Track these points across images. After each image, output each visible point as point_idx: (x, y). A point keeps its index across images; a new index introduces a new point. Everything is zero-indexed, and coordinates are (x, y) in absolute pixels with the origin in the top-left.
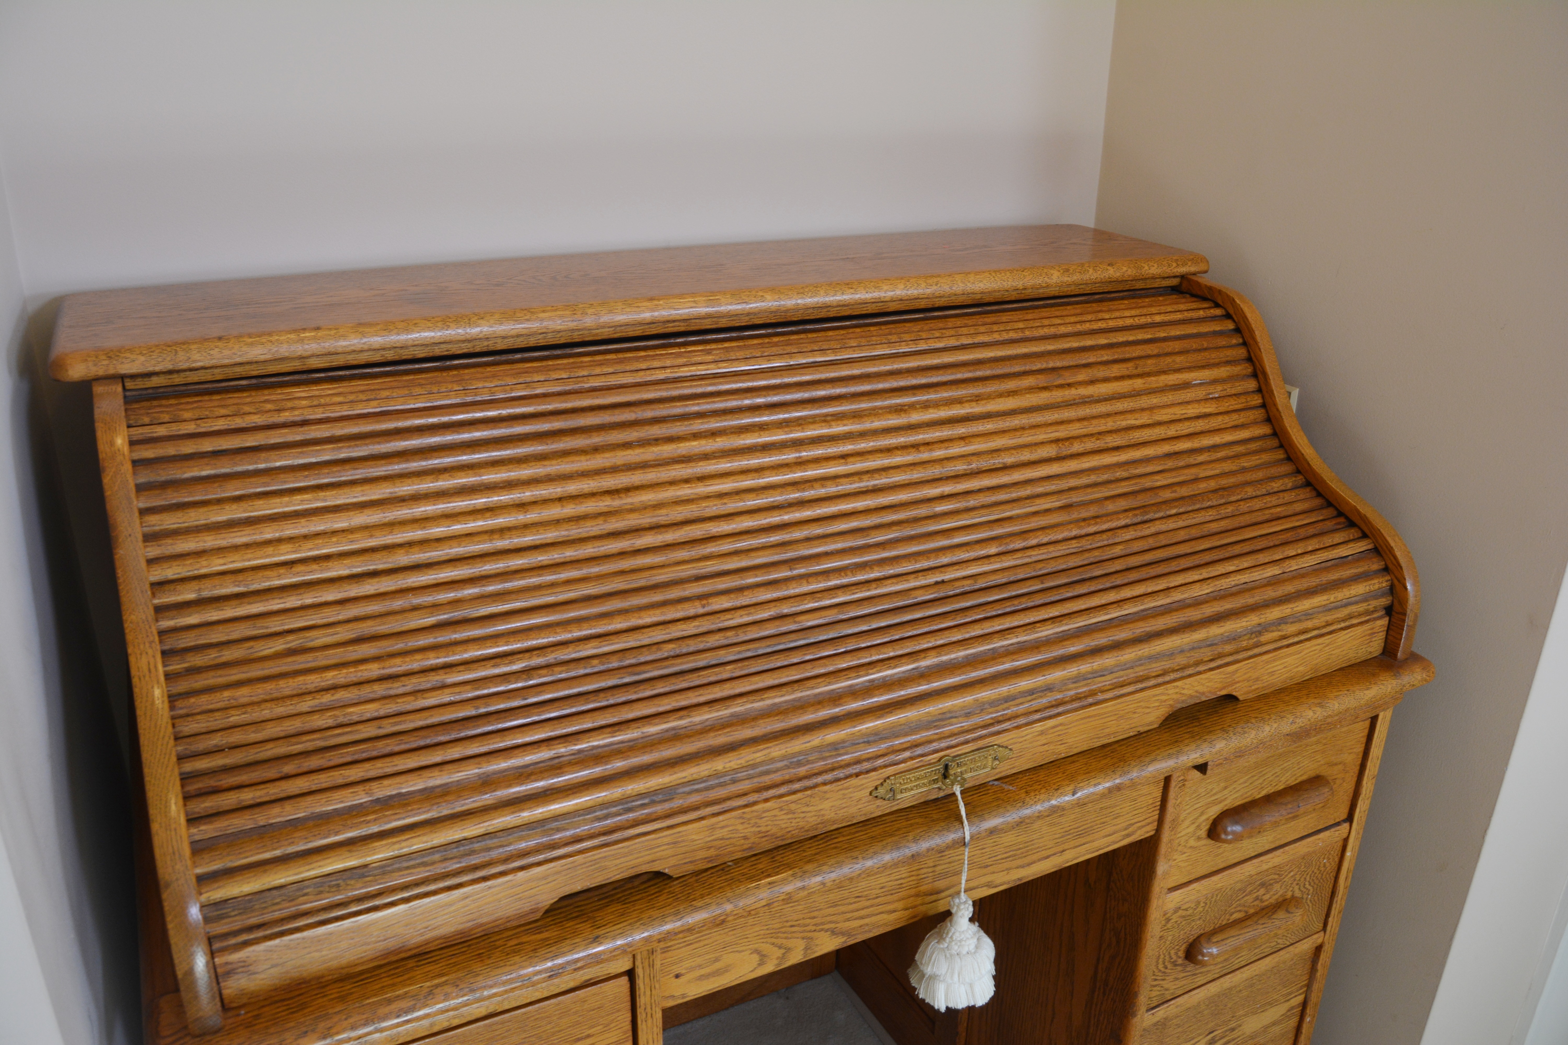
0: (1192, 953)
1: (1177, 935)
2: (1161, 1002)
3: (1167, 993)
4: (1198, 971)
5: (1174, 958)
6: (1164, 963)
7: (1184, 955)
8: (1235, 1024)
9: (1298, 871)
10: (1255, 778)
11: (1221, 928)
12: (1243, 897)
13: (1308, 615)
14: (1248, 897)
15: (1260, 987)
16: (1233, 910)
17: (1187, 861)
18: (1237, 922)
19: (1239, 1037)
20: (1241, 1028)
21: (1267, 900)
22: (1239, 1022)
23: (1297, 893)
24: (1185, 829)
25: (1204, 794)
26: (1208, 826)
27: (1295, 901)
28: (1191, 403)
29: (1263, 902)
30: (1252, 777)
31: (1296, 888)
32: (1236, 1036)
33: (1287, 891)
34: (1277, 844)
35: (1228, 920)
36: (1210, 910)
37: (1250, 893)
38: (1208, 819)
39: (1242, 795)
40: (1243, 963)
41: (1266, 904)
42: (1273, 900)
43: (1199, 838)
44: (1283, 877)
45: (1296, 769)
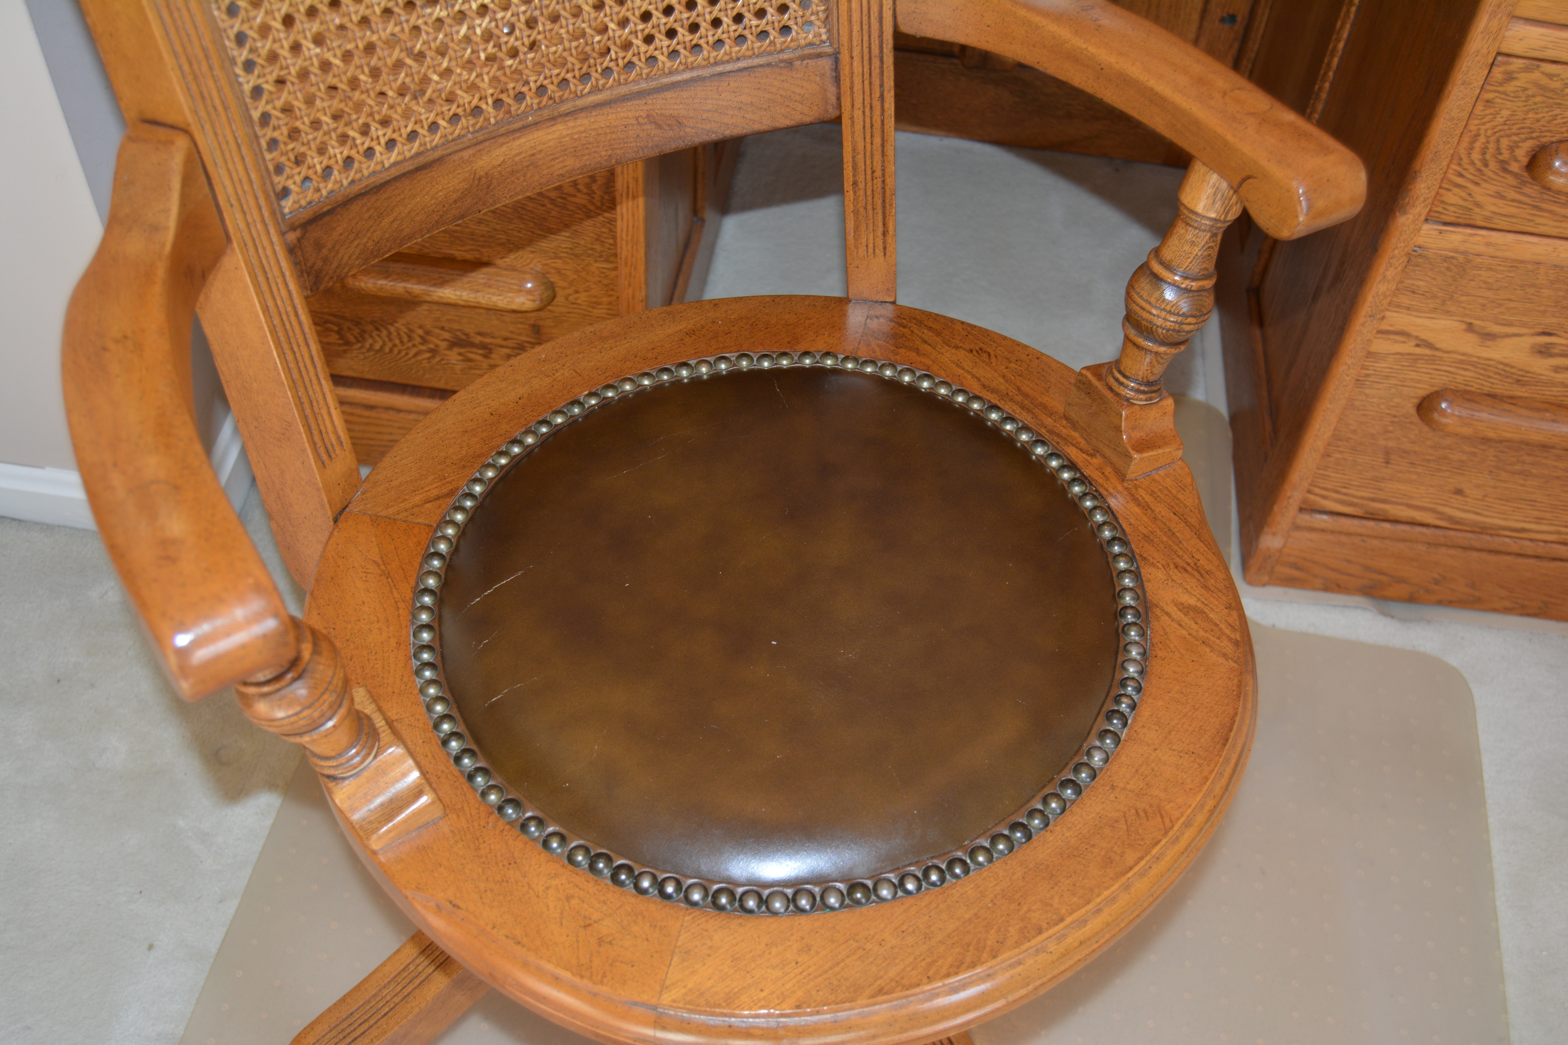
1: (1521, 116)
2: (1461, 221)
3: (1477, 210)
4: (1544, 206)
5: (1506, 155)
6: (1484, 154)
7: (1525, 160)
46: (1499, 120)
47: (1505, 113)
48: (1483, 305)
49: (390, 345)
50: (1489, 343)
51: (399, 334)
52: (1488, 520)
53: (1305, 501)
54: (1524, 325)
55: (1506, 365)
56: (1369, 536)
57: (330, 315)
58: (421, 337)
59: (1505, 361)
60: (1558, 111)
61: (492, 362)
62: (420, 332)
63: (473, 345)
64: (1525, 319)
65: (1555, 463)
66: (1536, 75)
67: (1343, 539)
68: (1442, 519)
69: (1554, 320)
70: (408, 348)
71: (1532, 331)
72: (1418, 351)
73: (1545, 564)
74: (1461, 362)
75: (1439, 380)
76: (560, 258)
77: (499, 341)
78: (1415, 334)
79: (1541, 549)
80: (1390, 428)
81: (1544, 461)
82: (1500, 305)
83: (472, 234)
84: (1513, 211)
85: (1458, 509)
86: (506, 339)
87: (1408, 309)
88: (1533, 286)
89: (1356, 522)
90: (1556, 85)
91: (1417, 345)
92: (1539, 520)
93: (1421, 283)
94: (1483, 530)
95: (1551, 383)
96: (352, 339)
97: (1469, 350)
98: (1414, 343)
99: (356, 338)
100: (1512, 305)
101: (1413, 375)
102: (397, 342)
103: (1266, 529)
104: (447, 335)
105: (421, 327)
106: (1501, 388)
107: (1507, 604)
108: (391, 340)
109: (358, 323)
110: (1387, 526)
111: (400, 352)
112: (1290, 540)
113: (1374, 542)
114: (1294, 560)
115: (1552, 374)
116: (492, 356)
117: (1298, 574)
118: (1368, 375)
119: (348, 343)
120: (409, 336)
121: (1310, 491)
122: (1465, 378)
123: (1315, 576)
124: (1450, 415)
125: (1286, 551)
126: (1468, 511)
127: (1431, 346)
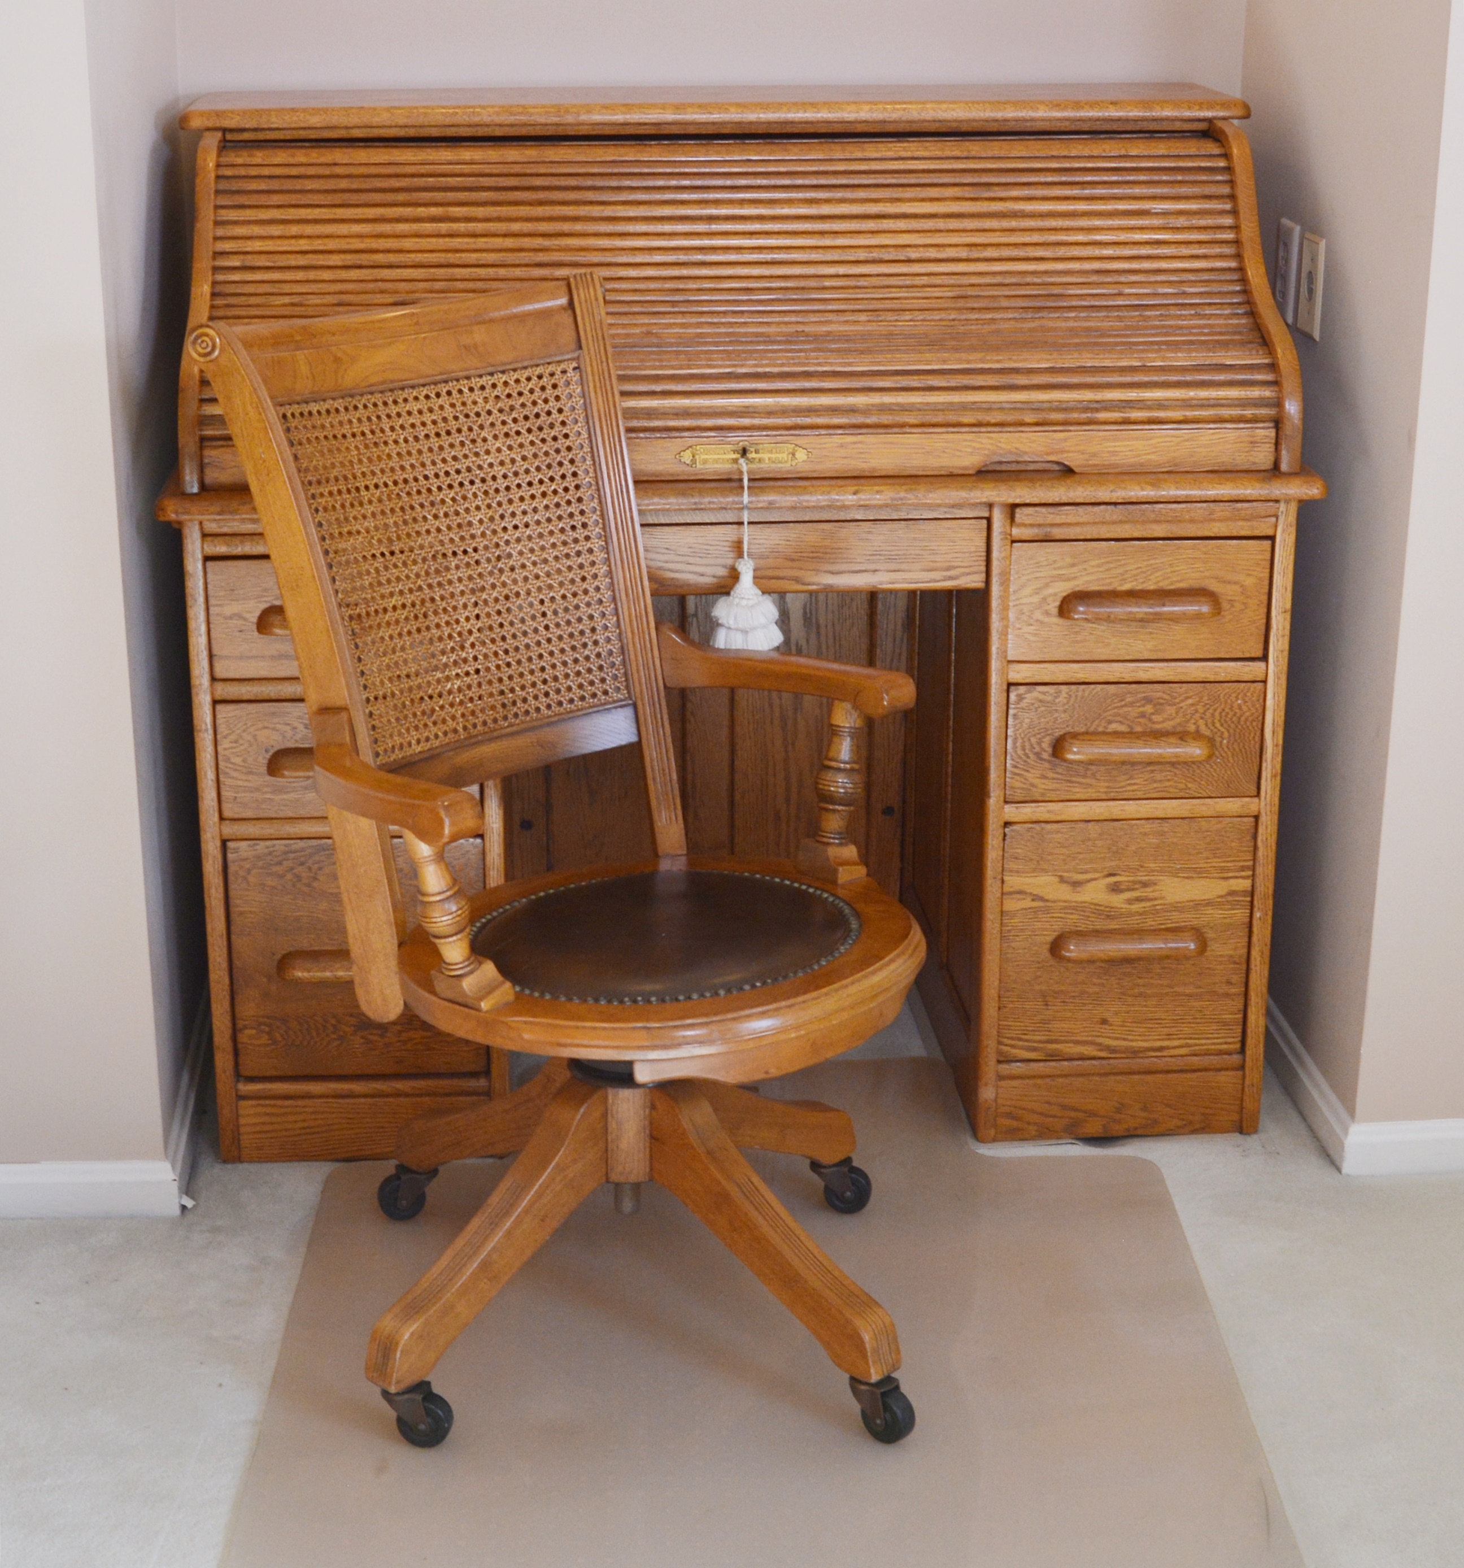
0: (1058, 747)
1: (1037, 722)
2: (1028, 799)
3: (1034, 789)
4: (1074, 779)
5: (1037, 749)
6: (1024, 749)
7: (1050, 750)
8: (1147, 878)
9: (1199, 702)
10: (1112, 566)
11: (1095, 733)
12: (1122, 706)
13: (1160, 405)
14: (1130, 709)
15: (1175, 840)
16: (1110, 718)
17: (1036, 635)
18: (1116, 734)
19: (1156, 899)
20: (1157, 887)
21: (1159, 723)
22: (1152, 878)
23: (1204, 730)
24: (1026, 597)
25: (1045, 563)
26: (1058, 603)
27: (1198, 736)
28: (1142, 229)
29: (1154, 723)
30: (1108, 562)
31: (1201, 722)
32: (1151, 895)
33: (1188, 721)
34: (1160, 656)
35: (1105, 727)
36: (1076, 705)
37: (1131, 704)
38: (1055, 594)
39: (1098, 580)
40: (1139, 794)
41: (1158, 726)
42: (1168, 725)
43: (1047, 613)
44: (1177, 701)
45: (1169, 570)
46: (1025, 726)
47: (1027, 721)
48: (1064, 860)
49: (308, 1038)
50: (1079, 889)
51: (316, 1026)
52: (1134, 1044)
53: (999, 1053)
54: (1095, 871)
55: (1096, 905)
56: (1054, 1076)
57: (263, 1017)
58: (334, 1026)
59: (1094, 901)
60: (1056, 715)
61: (386, 1041)
62: (333, 1022)
63: (373, 1027)
64: (1094, 866)
65: (1160, 982)
66: (1035, 694)
67: (1039, 1081)
68: (1102, 1050)
69: (1113, 864)
70: (323, 1039)
71: (1102, 874)
72: (1035, 904)
73: (1188, 1076)
74: (1066, 908)
75: (1058, 926)
78: (1028, 891)
79: (1180, 1063)
80: (1039, 974)
81: (1152, 981)
82: (1074, 859)
85: (1109, 1037)
87: (1017, 872)
88: (1089, 839)
89: (1042, 1064)
90: (1049, 698)
91: (1033, 900)
92: (1169, 1036)
93: (1019, 851)
94: (1135, 1053)
95: (1130, 914)
96: (279, 1038)
97: (1068, 897)
98: (1029, 899)
99: (282, 1036)
100: (1081, 856)
101: (1038, 925)
102: (314, 1034)
103: (980, 1084)
104: (353, 1021)
105: (334, 1017)
106: (1100, 924)
107: (1177, 1122)
108: (309, 1033)
109: (285, 1021)
110: (1066, 1063)
111: (316, 1043)
112: (1000, 1091)
113: (1061, 1080)
114: (1007, 1109)
115: (1128, 906)
116: (388, 1035)
117: (1015, 1124)
118: (1009, 931)
119: (275, 1042)
120: (324, 1026)
121: (1000, 1043)
122: (1073, 922)
123: (1029, 1123)
124: (1073, 950)
125: (1000, 1101)
126: (1117, 1039)
127: (1042, 899)
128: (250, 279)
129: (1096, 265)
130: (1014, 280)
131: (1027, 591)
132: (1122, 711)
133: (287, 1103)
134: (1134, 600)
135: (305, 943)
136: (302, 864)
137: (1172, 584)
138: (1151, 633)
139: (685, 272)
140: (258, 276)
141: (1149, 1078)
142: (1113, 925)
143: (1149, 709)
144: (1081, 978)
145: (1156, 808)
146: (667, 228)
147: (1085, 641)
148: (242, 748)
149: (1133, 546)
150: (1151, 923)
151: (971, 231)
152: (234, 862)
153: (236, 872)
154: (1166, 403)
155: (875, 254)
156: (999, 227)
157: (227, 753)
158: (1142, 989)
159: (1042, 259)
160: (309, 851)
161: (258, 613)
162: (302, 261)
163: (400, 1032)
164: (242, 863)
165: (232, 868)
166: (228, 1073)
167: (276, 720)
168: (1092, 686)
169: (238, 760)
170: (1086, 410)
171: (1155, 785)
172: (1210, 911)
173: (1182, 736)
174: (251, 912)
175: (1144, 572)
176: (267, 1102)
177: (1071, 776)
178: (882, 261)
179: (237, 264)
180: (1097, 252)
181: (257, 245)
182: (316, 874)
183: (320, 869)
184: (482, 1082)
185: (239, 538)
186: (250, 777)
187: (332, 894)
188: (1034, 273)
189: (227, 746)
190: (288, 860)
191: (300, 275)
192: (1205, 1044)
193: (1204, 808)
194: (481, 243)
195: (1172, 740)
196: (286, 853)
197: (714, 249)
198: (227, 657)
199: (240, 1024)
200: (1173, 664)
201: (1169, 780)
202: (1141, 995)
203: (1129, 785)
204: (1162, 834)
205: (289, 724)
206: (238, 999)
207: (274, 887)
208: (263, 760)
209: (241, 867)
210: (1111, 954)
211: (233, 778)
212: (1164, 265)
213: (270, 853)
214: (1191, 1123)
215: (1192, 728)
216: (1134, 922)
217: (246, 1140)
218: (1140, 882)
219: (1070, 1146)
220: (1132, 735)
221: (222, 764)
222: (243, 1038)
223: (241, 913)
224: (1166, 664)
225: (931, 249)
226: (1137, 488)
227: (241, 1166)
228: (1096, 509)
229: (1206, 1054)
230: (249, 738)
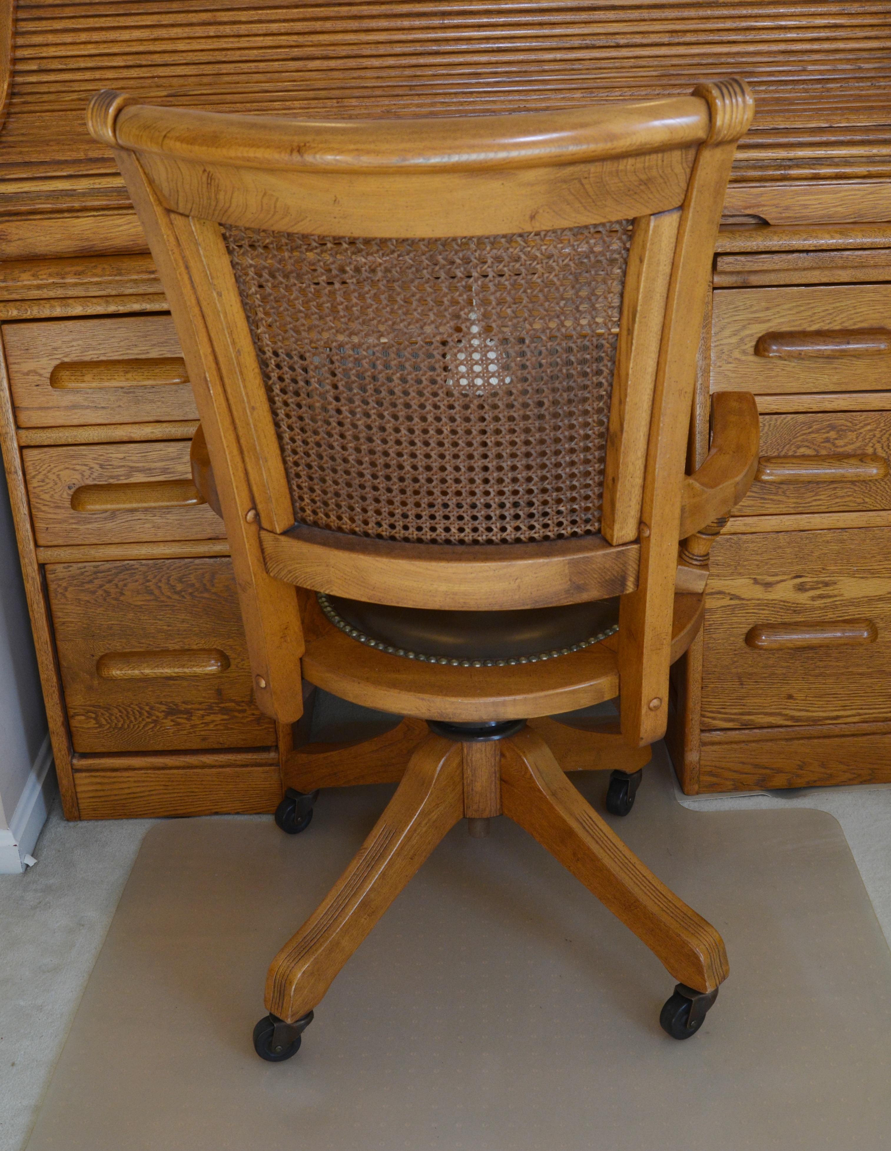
4: (766, 497)
8: (827, 579)
9: (877, 428)
10: (802, 308)
11: (785, 457)
12: (810, 433)
13: (846, 161)
14: (816, 435)
15: (853, 547)
16: (799, 443)
17: (734, 372)
18: (804, 457)
19: (835, 596)
20: (836, 586)
21: (841, 447)
22: (833, 579)
23: (881, 453)
24: (726, 338)
25: (742, 308)
26: (754, 343)
27: (875, 457)
28: (821, 15)
29: (837, 447)
30: (799, 306)
31: (878, 446)
32: (831, 593)
33: (866, 446)
34: (844, 388)
35: (795, 452)
36: (770, 433)
37: (817, 431)
38: (752, 335)
39: (789, 322)
40: (823, 508)
41: (841, 450)
42: (849, 449)
43: (744, 352)
44: (857, 427)
45: (853, 312)
48: (758, 565)
49: (128, 722)
50: (770, 589)
51: (134, 713)
52: (814, 714)
54: (784, 574)
55: (784, 602)
56: (748, 741)
57: (90, 706)
58: (147, 712)
59: (783, 599)
61: (192, 722)
62: (147, 708)
63: (181, 712)
64: (783, 569)
65: (838, 664)
67: (735, 746)
68: (788, 720)
69: (799, 567)
70: (140, 723)
71: (790, 576)
72: (733, 602)
73: (859, 739)
74: (759, 605)
75: (752, 620)
76: (232, 638)
77: (197, 706)
78: (727, 591)
79: (853, 729)
80: (735, 659)
81: (831, 663)
82: (767, 563)
83: (179, 630)
84: (752, 502)
85: (794, 709)
86: (201, 703)
87: (718, 576)
88: (780, 547)
89: (737, 732)
91: (731, 599)
92: (844, 708)
93: (719, 558)
94: (815, 722)
95: (813, 609)
96: (104, 722)
97: (760, 596)
98: (728, 598)
99: (106, 720)
100: (773, 562)
101: (735, 619)
102: (133, 719)
103: (686, 749)
104: (163, 708)
105: (147, 705)
106: (788, 618)
107: (849, 776)
108: (128, 718)
109: (107, 709)
110: (757, 731)
111: (134, 726)
112: (703, 754)
113: (753, 744)
114: (708, 769)
115: (812, 603)
116: (193, 718)
117: (714, 780)
118: (710, 625)
119: (101, 726)
120: (140, 713)
121: (703, 716)
122: (765, 615)
123: (726, 779)
124: (765, 640)
125: (702, 762)
126: (800, 710)
127: (739, 598)
128: (45, 80)
129: (782, 47)
130: (710, 61)
131: (727, 332)
132: (809, 437)
133: (114, 774)
134: (821, 339)
135: (117, 645)
136: (110, 582)
137: (855, 324)
138: (836, 368)
139: (422, 61)
140: (52, 77)
141: (827, 741)
142: (799, 618)
143: (833, 434)
144: (771, 662)
145: (838, 520)
146: (406, 23)
147: (778, 376)
148: (48, 486)
149: (821, 291)
150: (831, 616)
151: (671, 20)
152: (53, 581)
153: (56, 589)
154: (852, 160)
155: (588, 42)
156: (697, 16)
157: (36, 490)
158: (822, 670)
159: (734, 42)
160: (113, 571)
161: (50, 370)
162: (90, 63)
163: (203, 716)
164: (60, 582)
165: (52, 587)
166: (63, 752)
167: (74, 462)
168: (784, 416)
169: (46, 497)
170: (779, 167)
171: (837, 500)
172: (881, 605)
173: (862, 458)
174: (72, 622)
175: (830, 314)
176: (98, 774)
177: (765, 494)
178: (594, 47)
179: (35, 68)
180: (782, 35)
181: (52, 51)
182: (122, 589)
183: (125, 585)
184: (272, 755)
185: (29, 303)
186: (58, 511)
187: (136, 606)
188: (728, 54)
189: (35, 485)
190: (97, 578)
191: (88, 75)
192: (874, 713)
193: (879, 519)
194: (243, 42)
195: (853, 461)
196: (95, 573)
197: (447, 40)
198: (27, 409)
199: (71, 712)
200: (854, 395)
201: (849, 496)
202: (820, 675)
203: (816, 500)
204: (842, 541)
205: (86, 465)
206: (68, 692)
207: (88, 602)
208: (67, 495)
209: (59, 586)
210: (798, 643)
211: (43, 511)
212: (841, 45)
213: (82, 574)
214: (859, 775)
215: (870, 451)
216: (816, 616)
217: (84, 804)
218: (822, 582)
219: (760, 797)
220: (817, 458)
221: (33, 500)
222: (75, 722)
223: (64, 623)
224: (848, 395)
225: (637, 36)
226: (827, 236)
227: (81, 824)
228: (790, 256)
229: (874, 721)
230: (54, 477)
